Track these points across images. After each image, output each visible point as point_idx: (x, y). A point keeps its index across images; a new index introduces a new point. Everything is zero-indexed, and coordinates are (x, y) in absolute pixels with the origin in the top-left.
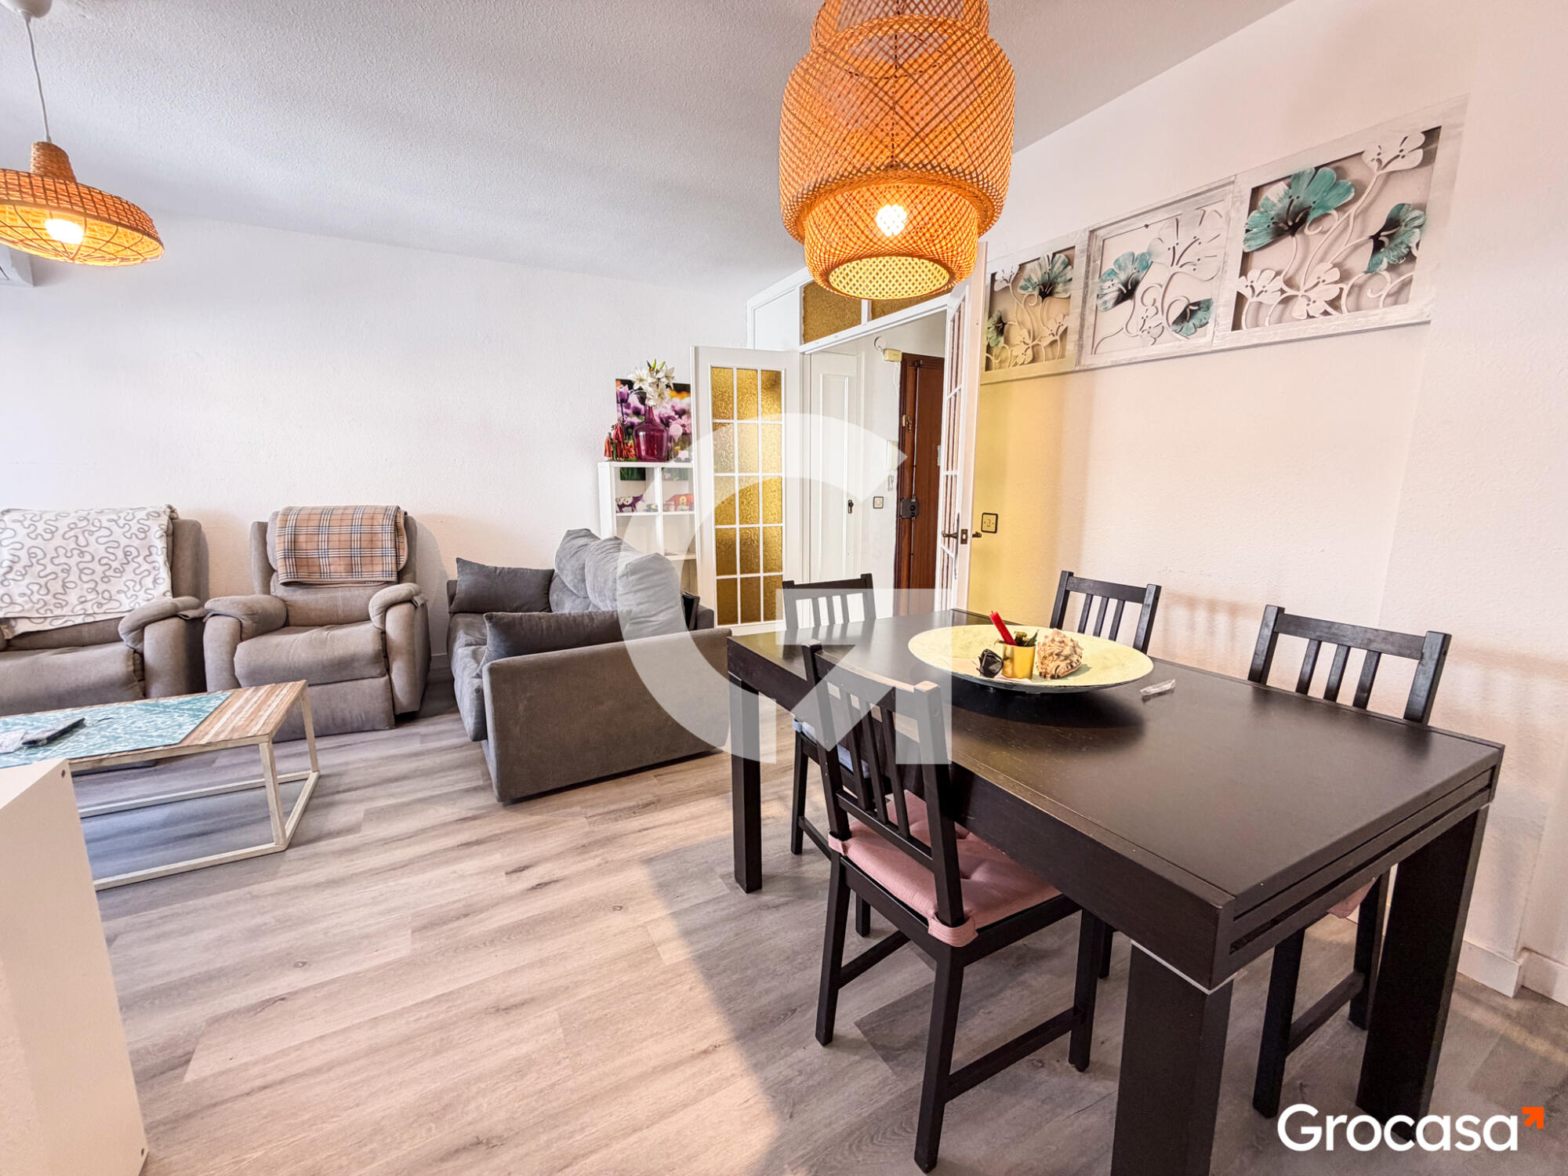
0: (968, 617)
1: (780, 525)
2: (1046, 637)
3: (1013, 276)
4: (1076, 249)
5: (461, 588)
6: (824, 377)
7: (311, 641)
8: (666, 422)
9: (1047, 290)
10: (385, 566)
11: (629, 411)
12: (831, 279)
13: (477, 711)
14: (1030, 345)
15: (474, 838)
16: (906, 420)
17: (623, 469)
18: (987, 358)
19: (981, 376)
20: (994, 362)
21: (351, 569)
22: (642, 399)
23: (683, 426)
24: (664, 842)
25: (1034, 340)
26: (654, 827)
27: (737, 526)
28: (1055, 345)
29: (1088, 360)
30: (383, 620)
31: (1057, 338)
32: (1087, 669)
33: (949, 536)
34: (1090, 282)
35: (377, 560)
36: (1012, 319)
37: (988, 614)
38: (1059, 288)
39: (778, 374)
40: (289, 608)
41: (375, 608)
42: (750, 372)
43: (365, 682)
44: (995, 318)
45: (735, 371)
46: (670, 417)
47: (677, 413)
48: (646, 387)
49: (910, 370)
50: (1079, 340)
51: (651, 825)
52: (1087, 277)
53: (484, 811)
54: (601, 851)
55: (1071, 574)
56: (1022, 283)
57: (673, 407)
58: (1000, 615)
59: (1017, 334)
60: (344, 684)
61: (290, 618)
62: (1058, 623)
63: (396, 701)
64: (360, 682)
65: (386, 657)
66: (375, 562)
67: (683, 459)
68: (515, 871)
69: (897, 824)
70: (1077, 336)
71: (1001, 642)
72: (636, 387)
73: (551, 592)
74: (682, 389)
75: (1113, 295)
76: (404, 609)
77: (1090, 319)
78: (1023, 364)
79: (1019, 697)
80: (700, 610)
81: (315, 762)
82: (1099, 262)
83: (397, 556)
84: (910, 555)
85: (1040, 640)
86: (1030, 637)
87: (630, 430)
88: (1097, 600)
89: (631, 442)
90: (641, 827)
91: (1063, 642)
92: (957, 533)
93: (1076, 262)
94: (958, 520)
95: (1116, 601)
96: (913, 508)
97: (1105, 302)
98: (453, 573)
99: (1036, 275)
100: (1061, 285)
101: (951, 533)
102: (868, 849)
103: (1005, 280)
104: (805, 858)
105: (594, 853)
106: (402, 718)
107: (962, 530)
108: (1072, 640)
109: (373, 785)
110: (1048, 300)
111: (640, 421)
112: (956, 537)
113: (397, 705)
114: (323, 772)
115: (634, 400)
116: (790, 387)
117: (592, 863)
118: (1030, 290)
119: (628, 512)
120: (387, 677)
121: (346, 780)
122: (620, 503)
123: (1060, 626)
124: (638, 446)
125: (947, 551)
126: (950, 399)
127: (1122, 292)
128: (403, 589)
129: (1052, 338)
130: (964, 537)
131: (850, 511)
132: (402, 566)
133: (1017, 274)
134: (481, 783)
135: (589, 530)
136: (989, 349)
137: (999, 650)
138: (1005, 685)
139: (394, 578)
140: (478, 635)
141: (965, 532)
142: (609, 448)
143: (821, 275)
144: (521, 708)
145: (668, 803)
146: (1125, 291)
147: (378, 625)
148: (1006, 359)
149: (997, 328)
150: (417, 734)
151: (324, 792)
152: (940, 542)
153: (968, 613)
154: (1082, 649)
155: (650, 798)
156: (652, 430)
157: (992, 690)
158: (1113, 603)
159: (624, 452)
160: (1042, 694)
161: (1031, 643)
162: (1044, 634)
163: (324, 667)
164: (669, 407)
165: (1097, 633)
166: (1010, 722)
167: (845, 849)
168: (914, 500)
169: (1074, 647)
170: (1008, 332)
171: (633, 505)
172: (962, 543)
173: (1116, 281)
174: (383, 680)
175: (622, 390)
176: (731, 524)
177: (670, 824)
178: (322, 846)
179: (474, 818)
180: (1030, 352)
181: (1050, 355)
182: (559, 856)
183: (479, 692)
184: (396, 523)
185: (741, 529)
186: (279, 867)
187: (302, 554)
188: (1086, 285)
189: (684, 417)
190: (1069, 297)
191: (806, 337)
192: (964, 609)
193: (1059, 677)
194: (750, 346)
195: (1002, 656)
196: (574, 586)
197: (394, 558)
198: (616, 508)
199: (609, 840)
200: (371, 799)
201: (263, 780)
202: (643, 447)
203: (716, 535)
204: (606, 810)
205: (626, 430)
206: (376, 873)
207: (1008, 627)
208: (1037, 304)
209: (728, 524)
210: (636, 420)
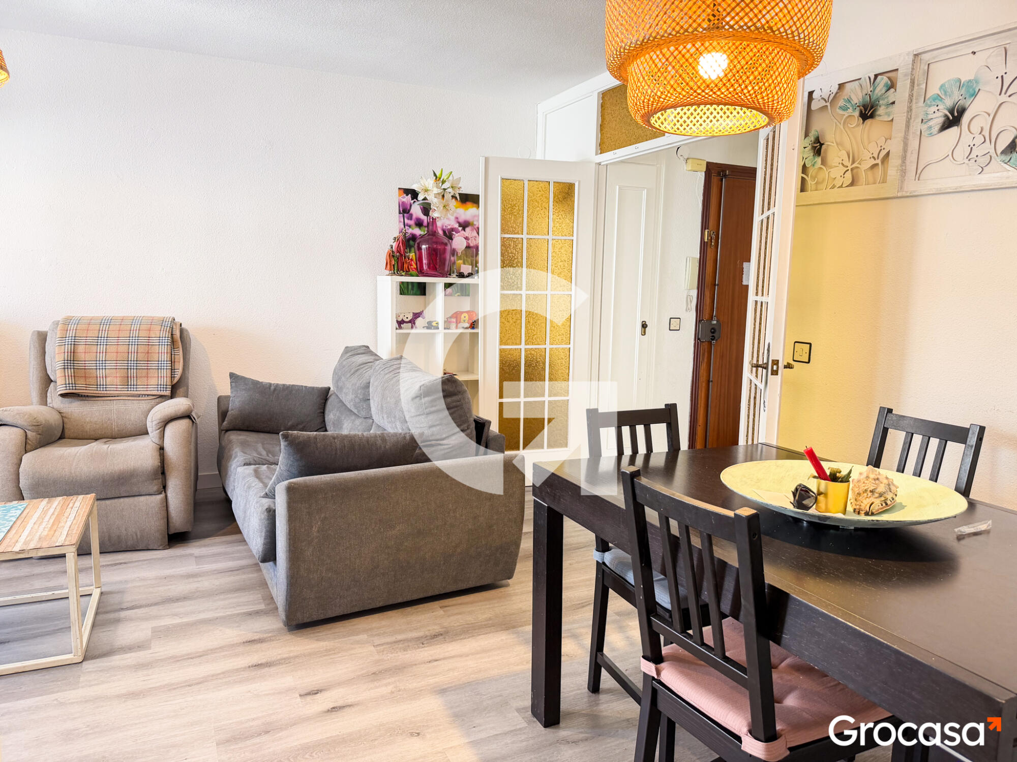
0: (777, 453)
1: (568, 346)
2: (861, 474)
3: (832, 96)
4: (900, 71)
5: (235, 406)
6: (620, 188)
7: (92, 454)
8: (449, 234)
9: (868, 112)
10: (159, 380)
11: (412, 222)
12: (653, 121)
13: (267, 531)
14: (849, 168)
15: (263, 661)
16: (709, 235)
17: (402, 283)
18: (803, 179)
19: (797, 198)
20: (810, 182)
21: (127, 381)
22: (426, 210)
23: (467, 238)
24: (456, 674)
25: (853, 162)
26: (444, 659)
27: (523, 347)
28: (875, 170)
29: (911, 186)
30: (162, 436)
31: (879, 161)
32: (902, 507)
33: (757, 366)
34: (914, 106)
35: (153, 373)
36: (830, 140)
37: (802, 449)
38: (881, 111)
39: (571, 187)
40: (66, 420)
41: (155, 423)
42: (542, 185)
43: (142, 498)
44: (812, 138)
45: (526, 183)
46: (453, 230)
47: (460, 226)
48: (433, 199)
49: (715, 180)
50: (902, 166)
51: (441, 657)
52: (911, 101)
53: (270, 635)
54: (393, 679)
55: (890, 411)
56: (841, 103)
57: (457, 218)
58: (814, 449)
59: (835, 154)
60: (122, 500)
61: (66, 431)
62: (875, 461)
63: (170, 520)
64: (136, 498)
65: (163, 473)
66: (149, 375)
67: (466, 274)
68: (309, 694)
69: (713, 647)
70: (900, 161)
71: (815, 477)
72: (420, 197)
73: (327, 412)
74: (469, 199)
75: (939, 120)
76: (184, 424)
77: (914, 144)
78: (841, 186)
79: (832, 531)
80: (490, 435)
81: (98, 577)
82: (924, 86)
83: (172, 370)
84: (709, 381)
85: (854, 476)
86: (844, 473)
87: (411, 243)
88: (917, 439)
89: (412, 255)
90: (430, 658)
91: (878, 479)
92: (767, 364)
93: (899, 85)
94: (768, 350)
95: (938, 440)
96: (713, 331)
97: (930, 127)
98: (224, 388)
99: (857, 96)
100: (883, 107)
101: (760, 362)
102: (682, 673)
103: (823, 99)
104: (602, 697)
105: (385, 682)
106: (176, 538)
107: (773, 361)
108: (887, 478)
109: (156, 604)
110: (869, 121)
111: (422, 233)
112: (766, 368)
113: (171, 525)
114: (104, 589)
115: (416, 211)
116: (583, 199)
117: (385, 690)
118: (850, 110)
119: (407, 328)
120: (162, 495)
121: (128, 599)
122: (400, 319)
123: (877, 464)
124: (420, 259)
125: (754, 381)
126: (762, 221)
127: (948, 118)
128: (179, 404)
129: (873, 162)
130: (775, 367)
131: (644, 333)
132: (176, 380)
133: (837, 93)
134: (262, 607)
135: (368, 347)
136: (804, 169)
137: (813, 485)
138: (819, 517)
139: (168, 393)
140: (255, 455)
141: (776, 362)
142: (390, 261)
143: (642, 117)
144: (315, 529)
145: (456, 635)
146: (951, 118)
147: (157, 440)
148: (823, 180)
149: (814, 148)
150: (191, 555)
151: (109, 608)
152: (747, 373)
153: (778, 448)
154: (897, 487)
155: (436, 629)
156: (434, 242)
157: (805, 524)
158: (934, 443)
159: (406, 266)
160: (856, 529)
161: (846, 479)
162: (859, 471)
163: (104, 481)
164: (453, 218)
165: (918, 473)
166: (824, 554)
167: (658, 672)
168: (715, 322)
169: (889, 485)
170: (826, 150)
171: (412, 322)
172: (772, 374)
173: (941, 107)
174: (160, 497)
175: (404, 200)
176: (516, 344)
177: (461, 656)
178: (116, 660)
179: (261, 641)
180: (849, 174)
181: (871, 179)
182: (349, 682)
183: (271, 514)
184: (172, 334)
185: (526, 350)
186: (79, 677)
187: (80, 365)
188: (910, 109)
189: (468, 229)
190: (892, 120)
191: (603, 147)
192: (774, 443)
193: (873, 514)
194: (539, 156)
195: (815, 491)
196: (355, 406)
197: (169, 371)
198: (396, 325)
199: (400, 669)
200: (156, 617)
201: (67, 591)
202: (425, 261)
203: (501, 356)
204: (393, 639)
205: (408, 242)
206: (171, 688)
207: (823, 463)
208: (858, 125)
209: (513, 344)
210: (417, 232)
